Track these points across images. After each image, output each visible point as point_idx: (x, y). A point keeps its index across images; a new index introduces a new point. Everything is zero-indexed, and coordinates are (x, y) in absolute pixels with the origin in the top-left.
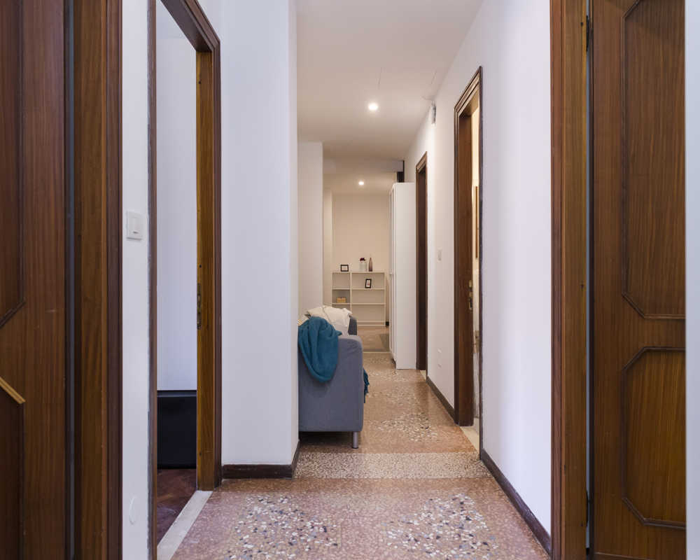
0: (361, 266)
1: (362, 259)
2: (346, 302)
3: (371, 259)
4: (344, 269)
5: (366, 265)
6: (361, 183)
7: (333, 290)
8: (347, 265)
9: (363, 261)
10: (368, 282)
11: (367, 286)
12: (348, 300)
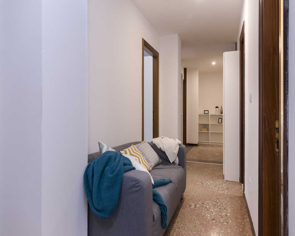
0: (216, 111)
1: (217, 107)
2: (207, 131)
3: (222, 107)
4: (206, 113)
5: (219, 111)
6: (214, 63)
7: (199, 124)
8: (208, 111)
9: (217, 108)
10: (220, 120)
11: (219, 122)
12: (208, 130)
